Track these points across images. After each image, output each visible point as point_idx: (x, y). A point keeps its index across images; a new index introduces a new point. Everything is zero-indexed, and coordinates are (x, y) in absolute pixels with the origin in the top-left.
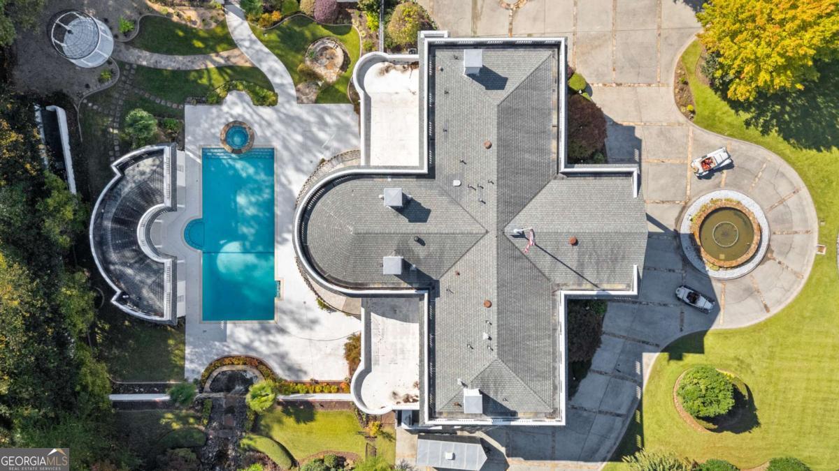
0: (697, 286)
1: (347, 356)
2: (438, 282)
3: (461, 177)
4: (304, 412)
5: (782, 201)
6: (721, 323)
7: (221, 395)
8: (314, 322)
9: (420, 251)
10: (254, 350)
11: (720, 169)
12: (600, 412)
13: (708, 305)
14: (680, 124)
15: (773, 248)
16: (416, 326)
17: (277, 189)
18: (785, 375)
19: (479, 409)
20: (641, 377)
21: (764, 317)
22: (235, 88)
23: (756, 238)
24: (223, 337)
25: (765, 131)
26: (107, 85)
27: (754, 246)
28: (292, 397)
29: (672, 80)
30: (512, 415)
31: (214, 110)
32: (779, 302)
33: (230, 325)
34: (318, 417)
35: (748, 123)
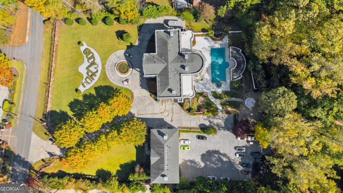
0: (128, 58)
1: (195, 42)
2: (178, 55)
3: (175, 73)
4: (204, 30)
5: (113, 75)
6: (123, 51)
7: (220, 33)
8: (203, 49)
9: (182, 60)
10: (214, 43)
11: (125, 81)
12: (146, 33)
13: (126, 54)
14: (133, 89)
15: (114, 66)
16: (182, 47)
17: (211, 74)
18: (111, 42)
19: (171, 32)
20: (138, 40)
21: (115, 53)
22: (220, 95)
23: (118, 68)
24: (221, 45)
25: (116, 89)
26: (246, 94)
27: (118, 66)
28: (206, 33)
29: (134, 98)
30: (164, 32)
31: (224, 90)
32: (113, 56)
33: (220, 47)
34: (201, 29)
35: (120, 90)
